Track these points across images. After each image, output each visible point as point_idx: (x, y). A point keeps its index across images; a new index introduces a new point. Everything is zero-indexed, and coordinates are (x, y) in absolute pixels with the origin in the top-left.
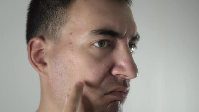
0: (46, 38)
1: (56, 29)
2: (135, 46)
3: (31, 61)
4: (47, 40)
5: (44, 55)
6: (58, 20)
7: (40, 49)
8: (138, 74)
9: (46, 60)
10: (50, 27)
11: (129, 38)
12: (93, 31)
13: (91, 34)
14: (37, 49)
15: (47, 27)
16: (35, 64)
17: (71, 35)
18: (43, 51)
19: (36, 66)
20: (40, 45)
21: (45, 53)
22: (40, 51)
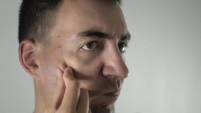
0: (36, 40)
1: (45, 32)
2: (126, 45)
3: (22, 63)
4: (37, 43)
5: (34, 58)
6: (47, 23)
7: (31, 51)
8: (129, 74)
9: (38, 62)
10: (39, 30)
11: (118, 38)
12: (80, 33)
13: (78, 37)
14: (28, 52)
15: (36, 30)
16: (26, 66)
17: (60, 38)
18: (34, 53)
19: (27, 68)
20: (30, 48)
21: (35, 56)
22: (30, 54)
